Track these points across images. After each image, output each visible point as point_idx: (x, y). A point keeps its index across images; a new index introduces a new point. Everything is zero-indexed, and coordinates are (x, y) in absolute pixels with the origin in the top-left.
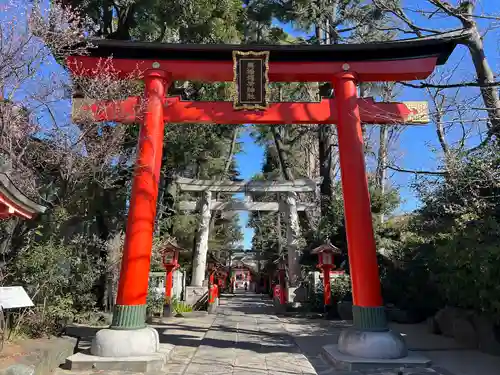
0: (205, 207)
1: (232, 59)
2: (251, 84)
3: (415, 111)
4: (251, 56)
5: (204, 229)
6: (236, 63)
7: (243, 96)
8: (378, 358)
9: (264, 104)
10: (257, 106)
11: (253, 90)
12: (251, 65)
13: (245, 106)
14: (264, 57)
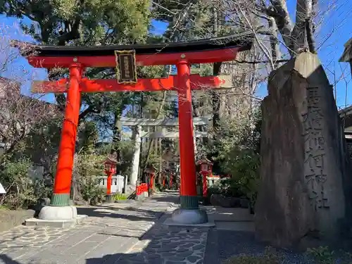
0: (137, 135)
1: (114, 55)
2: (127, 68)
3: (224, 82)
4: (125, 53)
5: (137, 149)
6: (117, 57)
7: (123, 76)
8: (194, 223)
9: (135, 80)
10: (131, 82)
11: (128, 72)
12: (126, 58)
13: (124, 82)
14: (132, 53)
